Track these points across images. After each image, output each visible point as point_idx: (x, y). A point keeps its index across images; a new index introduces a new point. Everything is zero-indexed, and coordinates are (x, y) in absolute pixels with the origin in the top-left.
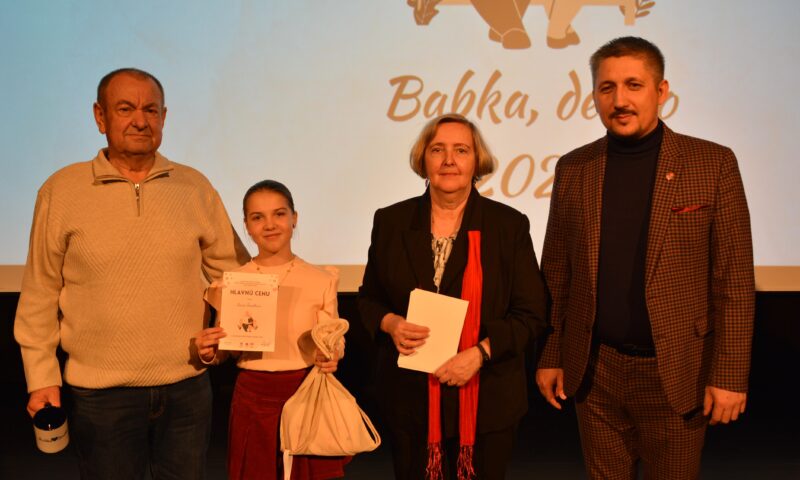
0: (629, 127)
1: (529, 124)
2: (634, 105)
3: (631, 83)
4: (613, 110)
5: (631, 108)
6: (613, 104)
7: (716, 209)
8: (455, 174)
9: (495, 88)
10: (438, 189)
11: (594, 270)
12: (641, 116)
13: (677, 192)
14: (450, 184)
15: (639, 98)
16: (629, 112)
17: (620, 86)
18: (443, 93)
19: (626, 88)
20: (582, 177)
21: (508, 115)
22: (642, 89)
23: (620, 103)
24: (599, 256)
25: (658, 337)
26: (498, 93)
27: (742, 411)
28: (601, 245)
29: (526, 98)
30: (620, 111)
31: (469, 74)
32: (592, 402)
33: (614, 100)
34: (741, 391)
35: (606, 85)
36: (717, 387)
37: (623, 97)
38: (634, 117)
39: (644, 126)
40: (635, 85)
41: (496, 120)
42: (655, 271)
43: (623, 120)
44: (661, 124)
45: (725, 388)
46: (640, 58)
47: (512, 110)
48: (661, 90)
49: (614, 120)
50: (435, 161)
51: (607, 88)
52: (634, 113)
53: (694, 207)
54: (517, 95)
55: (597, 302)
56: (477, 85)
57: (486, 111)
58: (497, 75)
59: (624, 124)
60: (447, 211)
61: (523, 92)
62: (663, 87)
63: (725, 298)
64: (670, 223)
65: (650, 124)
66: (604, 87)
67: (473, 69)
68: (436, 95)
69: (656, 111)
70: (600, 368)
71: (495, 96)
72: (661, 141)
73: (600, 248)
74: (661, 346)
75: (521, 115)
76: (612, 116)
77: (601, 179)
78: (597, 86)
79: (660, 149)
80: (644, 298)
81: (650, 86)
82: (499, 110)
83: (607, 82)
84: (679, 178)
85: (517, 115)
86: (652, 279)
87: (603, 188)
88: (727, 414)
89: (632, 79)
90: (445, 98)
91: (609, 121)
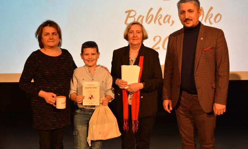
0: (190, 24)
1: (171, 25)
2: (191, 17)
3: (190, 11)
4: (185, 19)
5: (190, 18)
6: (184, 18)
7: (216, 49)
8: (137, 39)
9: (160, 13)
10: (132, 44)
11: (180, 69)
12: (193, 21)
13: (204, 43)
14: (135, 42)
15: (192, 15)
16: (189, 20)
17: (186, 12)
18: (143, 15)
19: (188, 12)
20: (176, 40)
21: (164, 22)
22: (193, 13)
23: (187, 17)
24: (182, 64)
25: (198, 88)
26: (161, 15)
27: (225, 111)
28: (182, 61)
29: (170, 16)
30: (187, 20)
31: (151, 9)
32: (180, 109)
33: (185, 16)
34: (224, 105)
35: (183, 12)
36: (217, 103)
37: (188, 15)
38: (191, 21)
39: (195, 24)
40: (191, 11)
41: (160, 24)
42: (197, 68)
43: (188, 22)
44: (200, 23)
45: (219, 103)
46: (192, 3)
47: (166, 21)
48: (199, 12)
49: (185, 23)
50: (131, 36)
51: (183, 13)
52: (191, 20)
53: (209, 48)
54: (167, 16)
55: (181, 78)
56: (154, 13)
57: (157, 21)
58: (160, 9)
59: (188, 24)
60: (134, 51)
61: (169, 15)
62: (200, 11)
63: (219, 76)
64: (202, 53)
65: (196, 23)
66: (182, 12)
67: (153, 8)
68: (140, 16)
69: (198, 19)
70: (182, 98)
71: (160, 16)
72: (200, 28)
73: (182, 62)
74: (199, 91)
75: (169, 22)
76: (185, 21)
77: (182, 40)
78: (179, 12)
79: (199, 30)
80: (194, 76)
81: (196, 11)
82: (161, 21)
83: (182, 11)
84: (205, 39)
85: (167, 22)
86: (196, 70)
87: (183, 43)
88: (219, 112)
89: (190, 10)
90: (143, 17)
91: (184, 23)
